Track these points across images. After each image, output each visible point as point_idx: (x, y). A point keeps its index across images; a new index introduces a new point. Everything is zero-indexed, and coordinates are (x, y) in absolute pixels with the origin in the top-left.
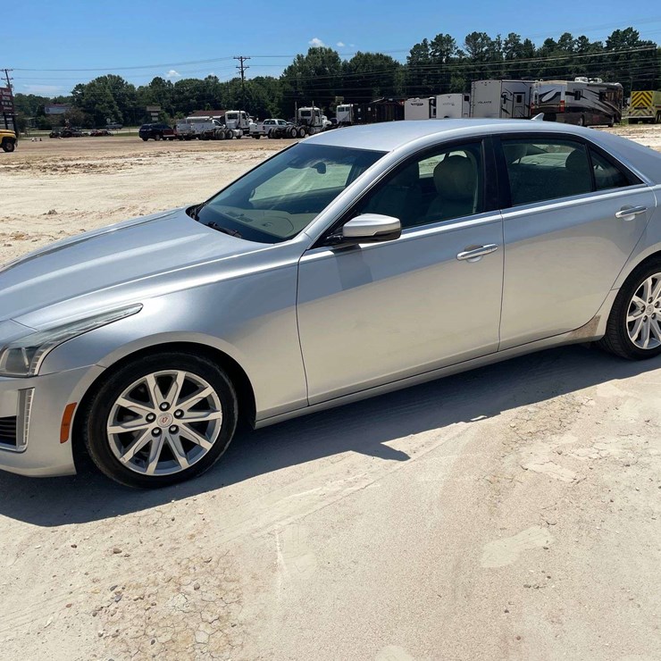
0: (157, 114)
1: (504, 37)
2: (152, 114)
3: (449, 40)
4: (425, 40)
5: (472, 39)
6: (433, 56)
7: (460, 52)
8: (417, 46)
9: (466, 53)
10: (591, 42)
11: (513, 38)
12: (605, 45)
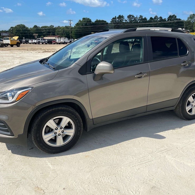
0: (37, 36)
1: (138, 16)
2: (35, 36)
3: (122, 17)
4: (115, 17)
5: (129, 17)
6: (118, 21)
7: (126, 20)
8: (113, 18)
9: (128, 21)
10: (163, 18)
11: (141, 16)
12: (167, 19)
